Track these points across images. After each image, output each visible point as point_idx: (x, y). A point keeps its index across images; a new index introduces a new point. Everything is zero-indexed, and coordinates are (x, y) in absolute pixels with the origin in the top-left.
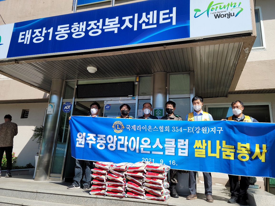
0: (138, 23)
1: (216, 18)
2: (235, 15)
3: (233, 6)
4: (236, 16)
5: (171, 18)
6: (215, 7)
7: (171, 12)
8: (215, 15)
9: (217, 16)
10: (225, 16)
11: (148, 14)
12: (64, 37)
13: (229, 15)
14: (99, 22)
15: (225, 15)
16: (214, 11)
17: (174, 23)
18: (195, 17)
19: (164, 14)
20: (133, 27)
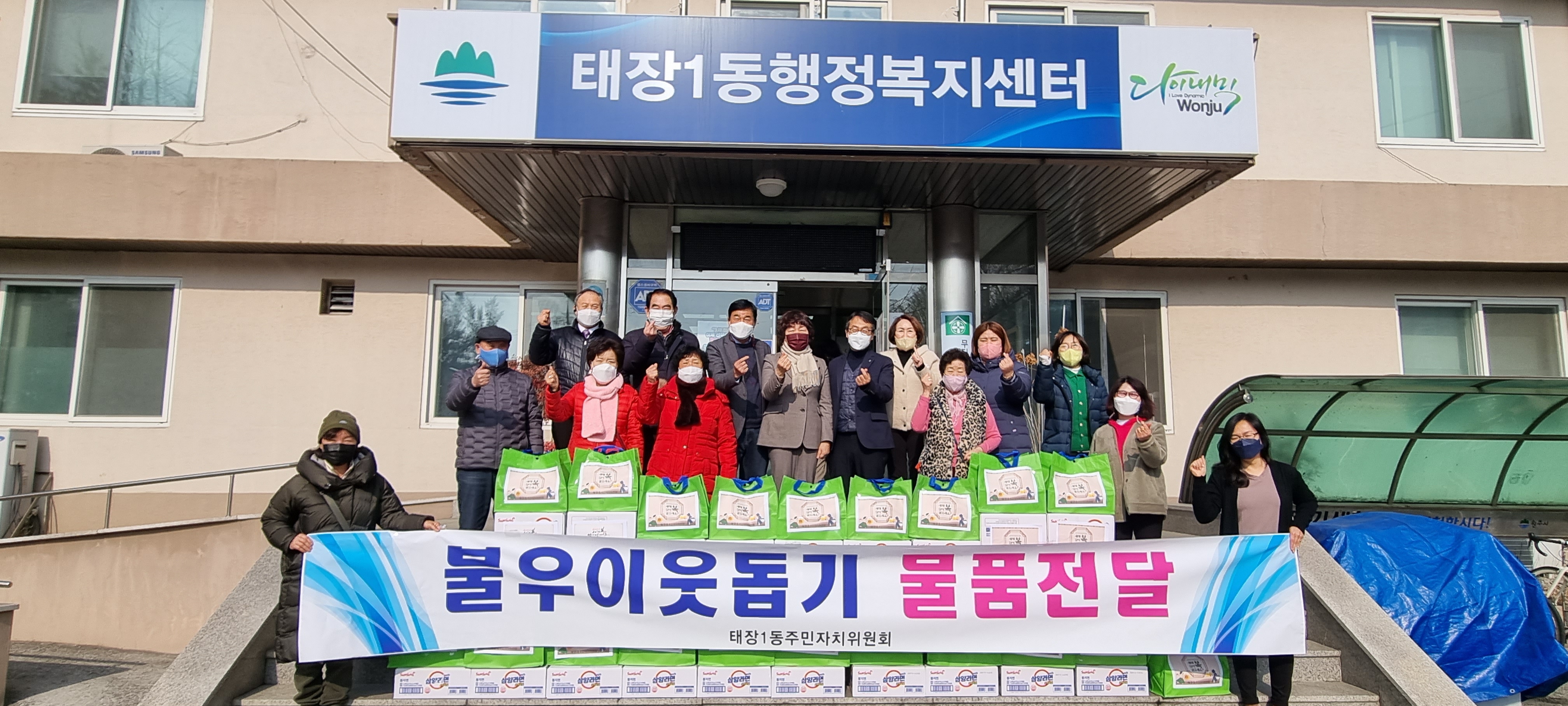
0: (984, 88)
1: (1182, 109)
2: (1223, 110)
3: (1219, 84)
4: (1225, 113)
5: (1073, 88)
6: (1178, 79)
7: (1072, 72)
8: (1178, 101)
9: (1184, 106)
10: (1201, 107)
11: (1009, 65)
12: (747, 93)
13: (1211, 108)
14: (861, 62)
15: (1203, 104)
16: (1177, 91)
17: (1081, 104)
18: (1134, 99)
19: (1054, 74)
20: (969, 96)
